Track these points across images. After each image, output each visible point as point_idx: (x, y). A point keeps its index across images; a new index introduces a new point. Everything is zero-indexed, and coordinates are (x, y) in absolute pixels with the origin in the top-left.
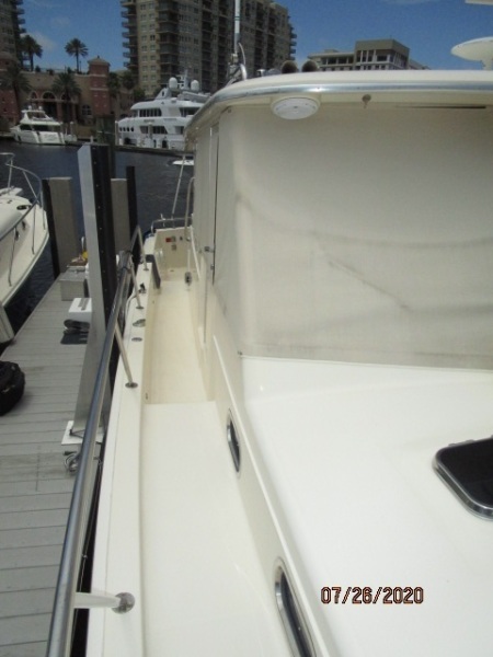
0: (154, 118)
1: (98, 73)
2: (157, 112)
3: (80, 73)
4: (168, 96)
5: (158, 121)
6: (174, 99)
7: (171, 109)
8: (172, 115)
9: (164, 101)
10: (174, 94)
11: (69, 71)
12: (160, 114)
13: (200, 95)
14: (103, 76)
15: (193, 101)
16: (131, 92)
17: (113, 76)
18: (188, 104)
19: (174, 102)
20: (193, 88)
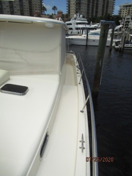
0: (70, 26)
1: (59, 14)
2: (71, 24)
3: (55, 15)
4: (74, 20)
5: (71, 26)
6: (75, 20)
7: (74, 23)
8: (74, 25)
9: (73, 21)
10: (75, 19)
11: (53, 14)
12: (71, 25)
13: (82, 19)
14: (61, 15)
15: (80, 21)
16: (67, 19)
17: (63, 15)
18: (79, 22)
19: (75, 21)
20: (81, 17)
